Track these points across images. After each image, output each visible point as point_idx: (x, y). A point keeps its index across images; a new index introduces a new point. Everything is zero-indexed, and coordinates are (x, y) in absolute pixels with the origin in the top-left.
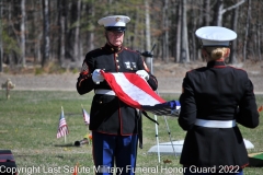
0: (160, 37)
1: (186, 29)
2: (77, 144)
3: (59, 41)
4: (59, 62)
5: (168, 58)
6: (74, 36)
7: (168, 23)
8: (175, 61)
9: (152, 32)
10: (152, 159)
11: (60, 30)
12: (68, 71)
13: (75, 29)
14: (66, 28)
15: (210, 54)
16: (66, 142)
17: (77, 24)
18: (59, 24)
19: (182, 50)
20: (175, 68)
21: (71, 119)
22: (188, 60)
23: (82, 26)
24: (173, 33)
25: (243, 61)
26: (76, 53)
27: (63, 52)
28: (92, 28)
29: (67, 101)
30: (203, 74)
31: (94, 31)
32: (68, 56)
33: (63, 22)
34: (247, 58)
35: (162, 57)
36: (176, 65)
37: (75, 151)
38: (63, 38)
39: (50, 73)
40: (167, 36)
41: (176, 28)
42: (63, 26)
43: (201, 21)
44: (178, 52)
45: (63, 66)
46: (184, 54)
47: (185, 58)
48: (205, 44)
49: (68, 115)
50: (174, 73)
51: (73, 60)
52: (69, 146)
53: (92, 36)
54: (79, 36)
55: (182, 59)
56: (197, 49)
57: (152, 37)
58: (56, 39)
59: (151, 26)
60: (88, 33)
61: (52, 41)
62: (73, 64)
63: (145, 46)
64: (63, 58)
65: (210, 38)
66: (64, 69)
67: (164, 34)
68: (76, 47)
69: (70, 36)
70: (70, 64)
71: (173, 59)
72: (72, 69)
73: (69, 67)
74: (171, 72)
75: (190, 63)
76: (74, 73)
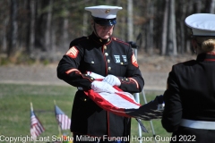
0: (144, 26)
1: (173, 18)
3: (29, 28)
4: (27, 51)
6: (46, 22)
7: (153, 9)
8: (160, 54)
9: (134, 20)
11: (29, 14)
12: (38, 62)
13: (46, 14)
14: (36, 14)
15: (200, 45)
17: (49, 8)
18: (29, 8)
19: (169, 41)
20: (161, 62)
21: (41, 117)
22: (175, 53)
23: (55, 11)
24: (159, 22)
26: (47, 42)
27: (32, 40)
28: (65, 13)
29: (37, 96)
30: (191, 69)
31: (69, 18)
32: (39, 44)
33: (33, 6)
35: (146, 48)
36: (162, 58)
38: (33, 23)
39: (18, 63)
40: (152, 25)
41: (163, 16)
42: (33, 10)
43: (191, 8)
44: (164, 43)
45: (32, 55)
46: (171, 46)
47: (172, 51)
48: (195, 33)
50: (159, 68)
51: (44, 50)
53: (66, 23)
54: (52, 23)
55: (169, 51)
56: (186, 41)
57: (134, 26)
58: (25, 25)
59: (134, 12)
60: (61, 20)
61: (20, 27)
62: (44, 54)
63: (126, 35)
64: (32, 48)
65: (201, 27)
66: (33, 60)
67: (148, 22)
68: (47, 34)
69: (41, 22)
70: (41, 54)
71: (158, 51)
72: (42, 60)
73: (38, 57)
74: (155, 65)
75: (178, 57)
76: (45, 64)
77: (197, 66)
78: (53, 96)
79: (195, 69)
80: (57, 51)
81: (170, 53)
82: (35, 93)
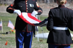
2: (7, 33)
5: (41, 1)
10: (35, 40)
12: (3, 5)
16: (3, 32)
21: (4, 24)
25: (69, 3)
29: (3, 16)
34: (71, 2)
37: (6, 36)
45: (1, 3)
49: (3, 22)
52: (4, 34)
55: (47, 1)
62: (5, 2)
66: (2, 4)
72: (5, 4)
73: (3, 3)
76: (6, 5)
77: (58, 9)
78: (9, 17)
80: (9, 1)
82: (2, 15)
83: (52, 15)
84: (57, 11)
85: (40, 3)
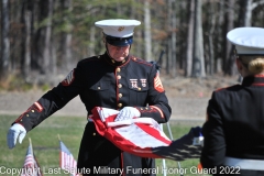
0: (165, 41)
1: (200, 30)
3: (23, 45)
4: (23, 74)
5: (174, 71)
6: (44, 38)
7: (175, 21)
8: (185, 75)
9: (153, 34)
11: (24, 29)
12: (35, 87)
13: (45, 28)
14: (32, 28)
17: (48, 22)
18: (23, 21)
19: (195, 60)
20: (186, 85)
22: (203, 74)
23: (55, 24)
24: (183, 35)
26: (47, 61)
27: (28, 60)
28: (68, 27)
31: (72, 32)
32: (35, 65)
33: (28, 19)
35: (167, 68)
36: (187, 81)
38: (28, 39)
39: (10, 89)
40: (174, 40)
41: (187, 29)
42: (28, 24)
44: (190, 62)
45: (28, 80)
46: (198, 66)
47: (199, 71)
48: (240, 52)
50: (183, 92)
51: (42, 73)
53: (69, 38)
54: (52, 39)
55: (194, 71)
56: (216, 59)
57: (153, 41)
58: (18, 43)
59: (152, 25)
60: (63, 35)
61: (12, 45)
62: (43, 77)
63: (143, 53)
64: (27, 70)
65: (247, 44)
66: (30, 85)
67: (170, 37)
68: (46, 53)
69: (38, 38)
70: (38, 77)
71: (182, 72)
72: (41, 84)
73: (36, 81)
74: (180, 90)
75: (206, 79)
76: (44, 90)
77: (244, 92)
78: (56, 129)
79: (241, 96)
80: (58, 74)
81: (197, 74)
83: (221, 113)
84: (238, 97)
85: (172, 77)
